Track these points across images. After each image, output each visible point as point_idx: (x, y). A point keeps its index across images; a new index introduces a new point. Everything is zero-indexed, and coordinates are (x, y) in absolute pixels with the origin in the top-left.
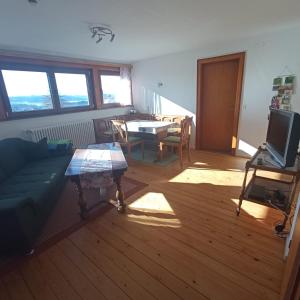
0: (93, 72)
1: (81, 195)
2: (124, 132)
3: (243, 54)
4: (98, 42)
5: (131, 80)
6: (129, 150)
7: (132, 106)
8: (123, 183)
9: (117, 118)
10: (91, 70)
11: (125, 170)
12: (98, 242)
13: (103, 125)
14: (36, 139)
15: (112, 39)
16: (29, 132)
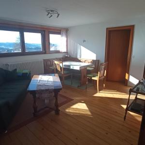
0: (45, 32)
1: (35, 102)
2: (61, 68)
3: (133, 26)
4: (50, 17)
5: (67, 37)
6: (64, 78)
7: (67, 53)
8: (59, 97)
9: (57, 59)
10: (44, 31)
11: (61, 89)
12: (43, 129)
13: (49, 63)
14: (10, 69)
15: (58, 16)
16: (7, 65)
